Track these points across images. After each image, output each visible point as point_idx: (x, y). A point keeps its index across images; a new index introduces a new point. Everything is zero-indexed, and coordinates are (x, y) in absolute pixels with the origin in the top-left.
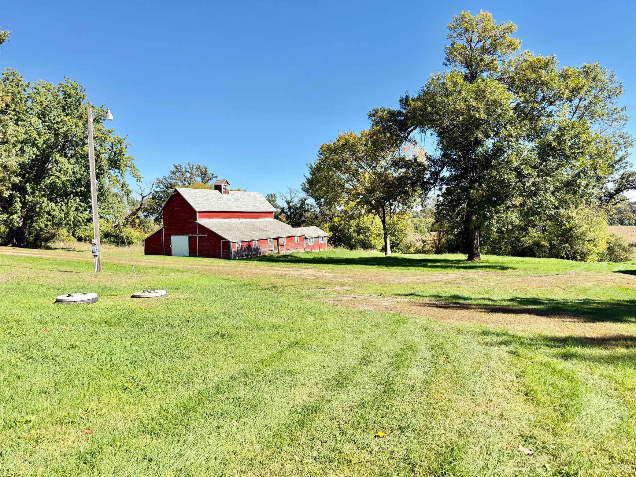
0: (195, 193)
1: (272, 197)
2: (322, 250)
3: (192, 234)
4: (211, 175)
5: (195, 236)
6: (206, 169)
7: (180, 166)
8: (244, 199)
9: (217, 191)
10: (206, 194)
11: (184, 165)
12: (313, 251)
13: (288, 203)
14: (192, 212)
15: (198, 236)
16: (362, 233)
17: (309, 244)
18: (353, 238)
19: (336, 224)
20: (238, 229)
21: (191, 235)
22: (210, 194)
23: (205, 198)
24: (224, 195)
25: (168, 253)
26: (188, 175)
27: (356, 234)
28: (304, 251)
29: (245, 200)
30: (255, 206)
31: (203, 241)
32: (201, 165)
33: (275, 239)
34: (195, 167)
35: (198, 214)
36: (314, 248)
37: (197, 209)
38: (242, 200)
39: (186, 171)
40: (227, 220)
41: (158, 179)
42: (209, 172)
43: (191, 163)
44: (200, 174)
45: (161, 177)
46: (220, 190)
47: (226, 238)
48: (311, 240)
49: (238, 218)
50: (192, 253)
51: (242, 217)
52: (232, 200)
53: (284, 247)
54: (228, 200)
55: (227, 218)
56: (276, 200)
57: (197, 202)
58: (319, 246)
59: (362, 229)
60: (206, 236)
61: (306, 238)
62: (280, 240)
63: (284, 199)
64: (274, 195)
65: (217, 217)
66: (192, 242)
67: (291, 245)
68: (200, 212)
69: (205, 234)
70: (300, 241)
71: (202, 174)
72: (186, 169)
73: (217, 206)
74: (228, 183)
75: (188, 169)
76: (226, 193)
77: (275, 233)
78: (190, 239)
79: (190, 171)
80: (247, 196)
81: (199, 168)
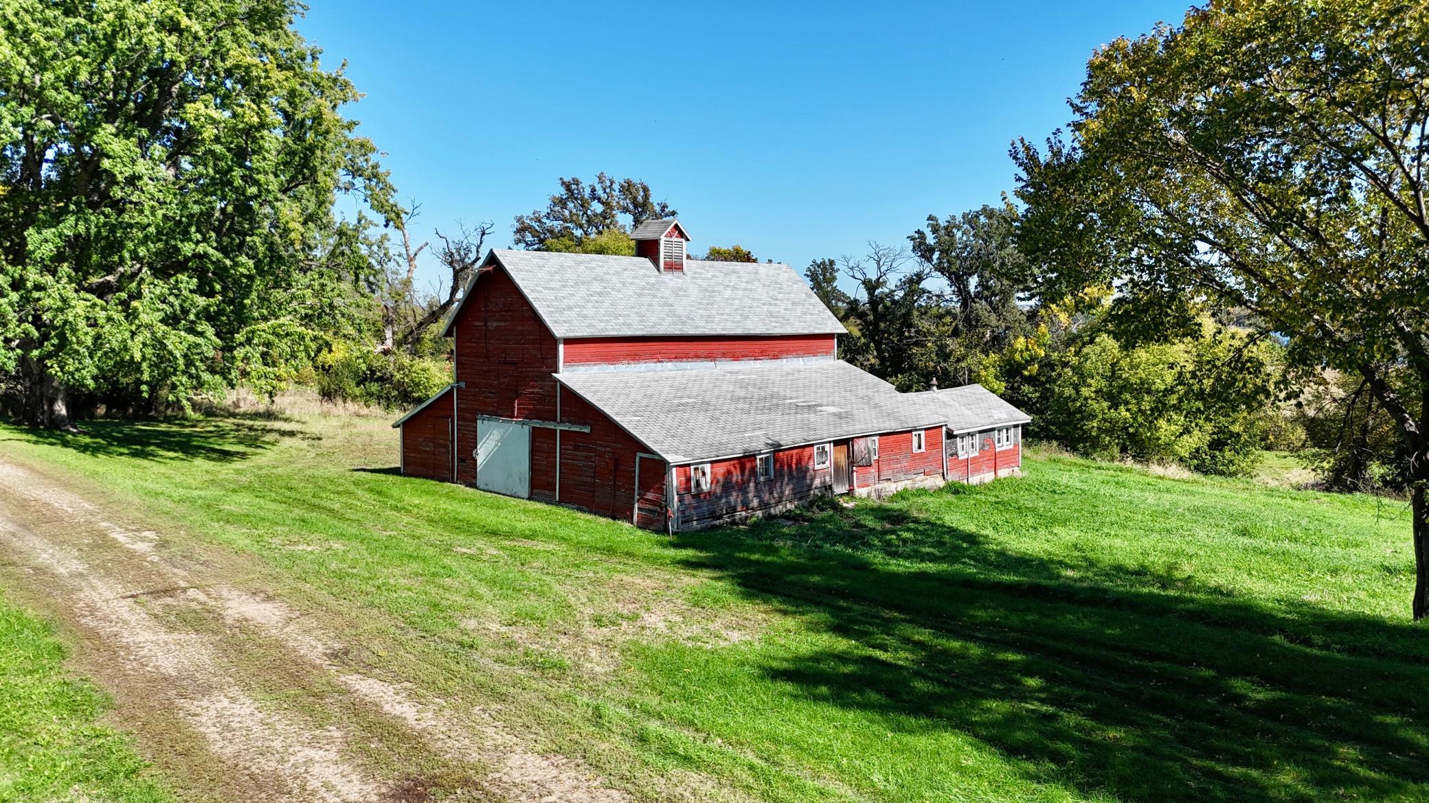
0: (562, 269)
1: (824, 270)
2: (1003, 473)
3: (543, 419)
4: (658, 209)
5: (550, 425)
6: (646, 190)
7: (577, 182)
8: (734, 288)
9: (646, 262)
10: (600, 272)
11: (588, 181)
12: (974, 480)
13: (871, 286)
14: (544, 341)
15: (559, 428)
16: (1127, 403)
17: (962, 456)
18: (1092, 416)
19: (1017, 357)
20: (705, 406)
21: (537, 423)
22: (617, 273)
23: (596, 287)
24: (668, 277)
25: (467, 475)
26: (597, 207)
27: (1105, 404)
28: (942, 483)
29: (740, 293)
30: (771, 314)
31: (576, 448)
32: (636, 180)
33: (837, 443)
34: (616, 187)
35: (561, 347)
36: (977, 470)
37: (559, 331)
38: (728, 293)
39: (594, 196)
40: (668, 369)
41: (519, 220)
42: (655, 200)
43: (608, 175)
44: (631, 207)
45: (527, 213)
46: (656, 262)
47: (655, 448)
48: (967, 440)
49: (710, 357)
50: (540, 488)
51: (724, 355)
52: (694, 293)
53: (873, 470)
54: (676, 292)
55: (670, 359)
56: (834, 279)
57: (566, 302)
58: (995, 460)
59: (1126, 386)
60: (587, 430)
61: (950, 435)
62: (859, 446)
63: (858, 275)
64: (832, 263)
65: (635, 357)
66: (540, 443)
67: (898, 461)
68: (568, 341)
69: (585, 424)
70: (930, 445)
71: (636, 207)
72: (593, 190)
73: (634, 319)
74: (681, 234)
75: (600, 192)
76: (675, 266)
77: (839, 416)
78: (535, 434)
79: (604, 196)
80: (745, 277)
81: (627, 188)
